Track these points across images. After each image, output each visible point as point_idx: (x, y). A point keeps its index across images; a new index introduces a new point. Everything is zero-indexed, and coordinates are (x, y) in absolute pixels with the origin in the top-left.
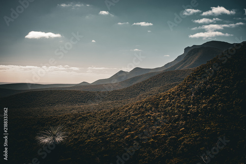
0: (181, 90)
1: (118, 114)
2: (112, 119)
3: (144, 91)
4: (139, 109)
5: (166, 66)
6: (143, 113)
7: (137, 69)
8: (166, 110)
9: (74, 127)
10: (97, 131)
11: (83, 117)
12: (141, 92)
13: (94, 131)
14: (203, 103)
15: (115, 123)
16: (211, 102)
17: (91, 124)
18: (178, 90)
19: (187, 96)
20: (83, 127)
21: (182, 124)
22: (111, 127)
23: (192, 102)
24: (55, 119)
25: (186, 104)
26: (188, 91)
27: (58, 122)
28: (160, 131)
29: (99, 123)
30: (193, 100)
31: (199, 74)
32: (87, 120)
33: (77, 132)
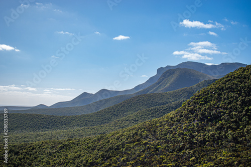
0: (181, 116)
1: (109, 141)
2: (102, 147)
3: (117, 116)
4: (133, 136)
5: (137, 88)
6: (138, 140)
7: (103, 91)
8: (166, 138)
9: (55, 157)
10: (87, 161)
11: (65, 145)
12: (113, 117)
13: (82, 161)
14: (209, 131)
15: (107, 151)
16: (218, 129)
17: (76, 152)
18: (177, 116)
19: (190, 122)
20: (67, 155)
21: (189, 153)
22: (103, 156)
23: (196, 129)
24: (31, 146)
25: (189, 131)
26: (190, 117)
27: (35, 150)
28: (165, 161)
29: (87, 151)
30: (197, 127)
31: (201, 98)
32: (70, 148)
33: (60, 161)
